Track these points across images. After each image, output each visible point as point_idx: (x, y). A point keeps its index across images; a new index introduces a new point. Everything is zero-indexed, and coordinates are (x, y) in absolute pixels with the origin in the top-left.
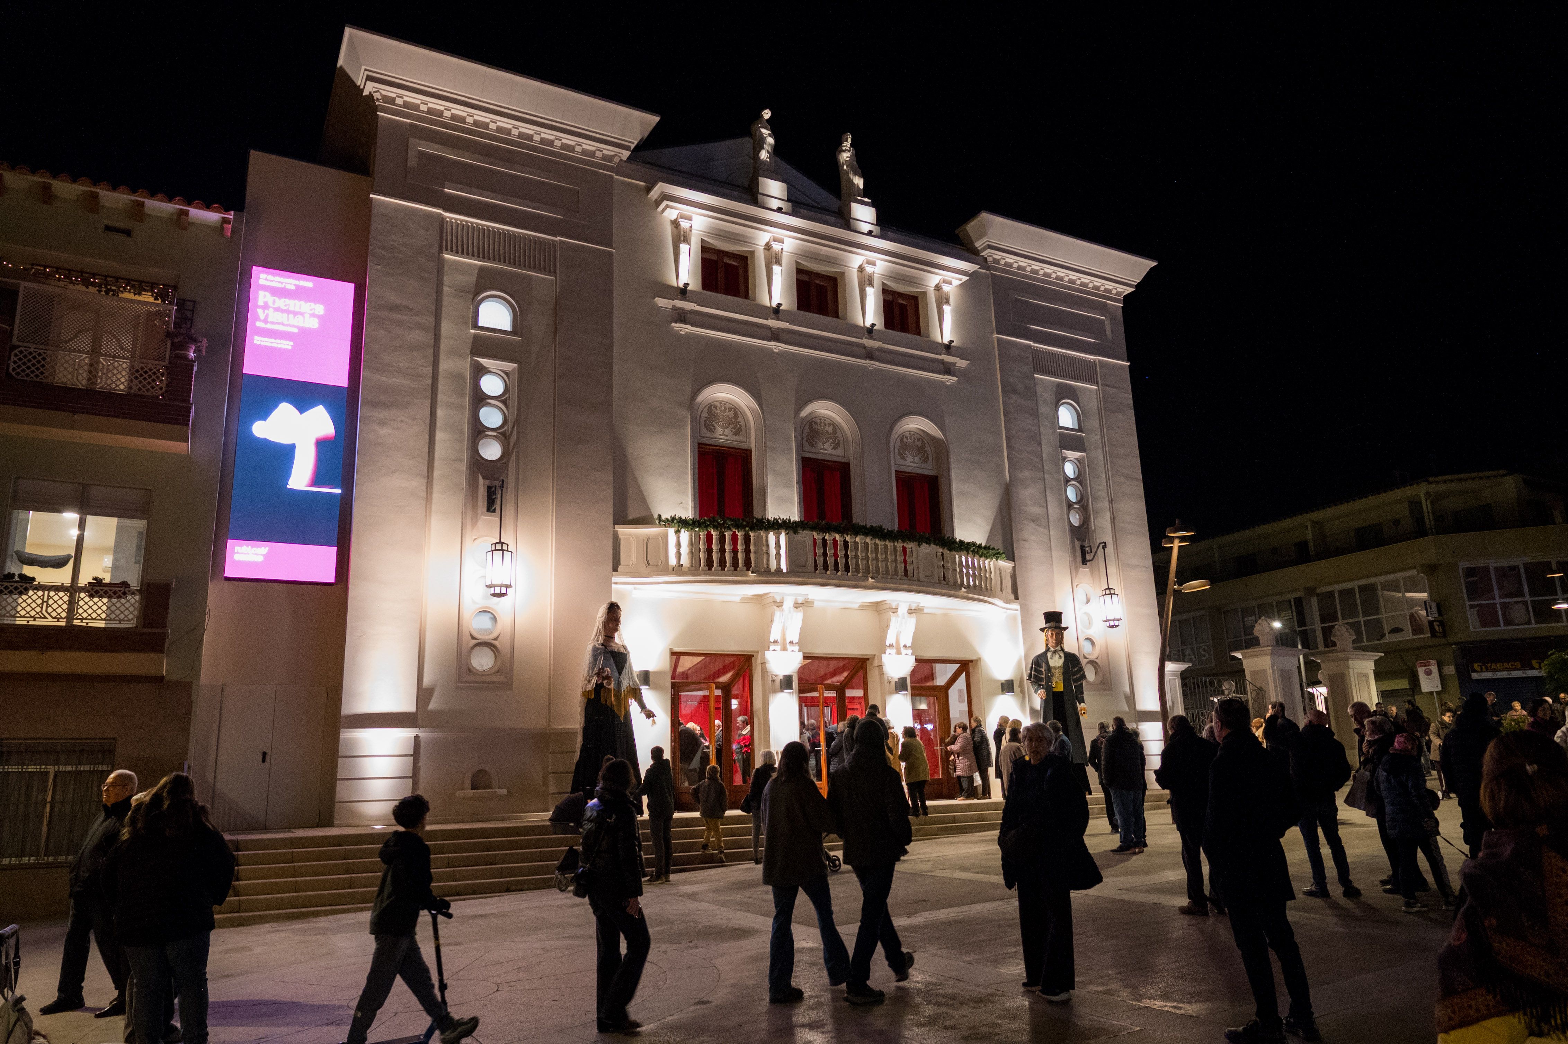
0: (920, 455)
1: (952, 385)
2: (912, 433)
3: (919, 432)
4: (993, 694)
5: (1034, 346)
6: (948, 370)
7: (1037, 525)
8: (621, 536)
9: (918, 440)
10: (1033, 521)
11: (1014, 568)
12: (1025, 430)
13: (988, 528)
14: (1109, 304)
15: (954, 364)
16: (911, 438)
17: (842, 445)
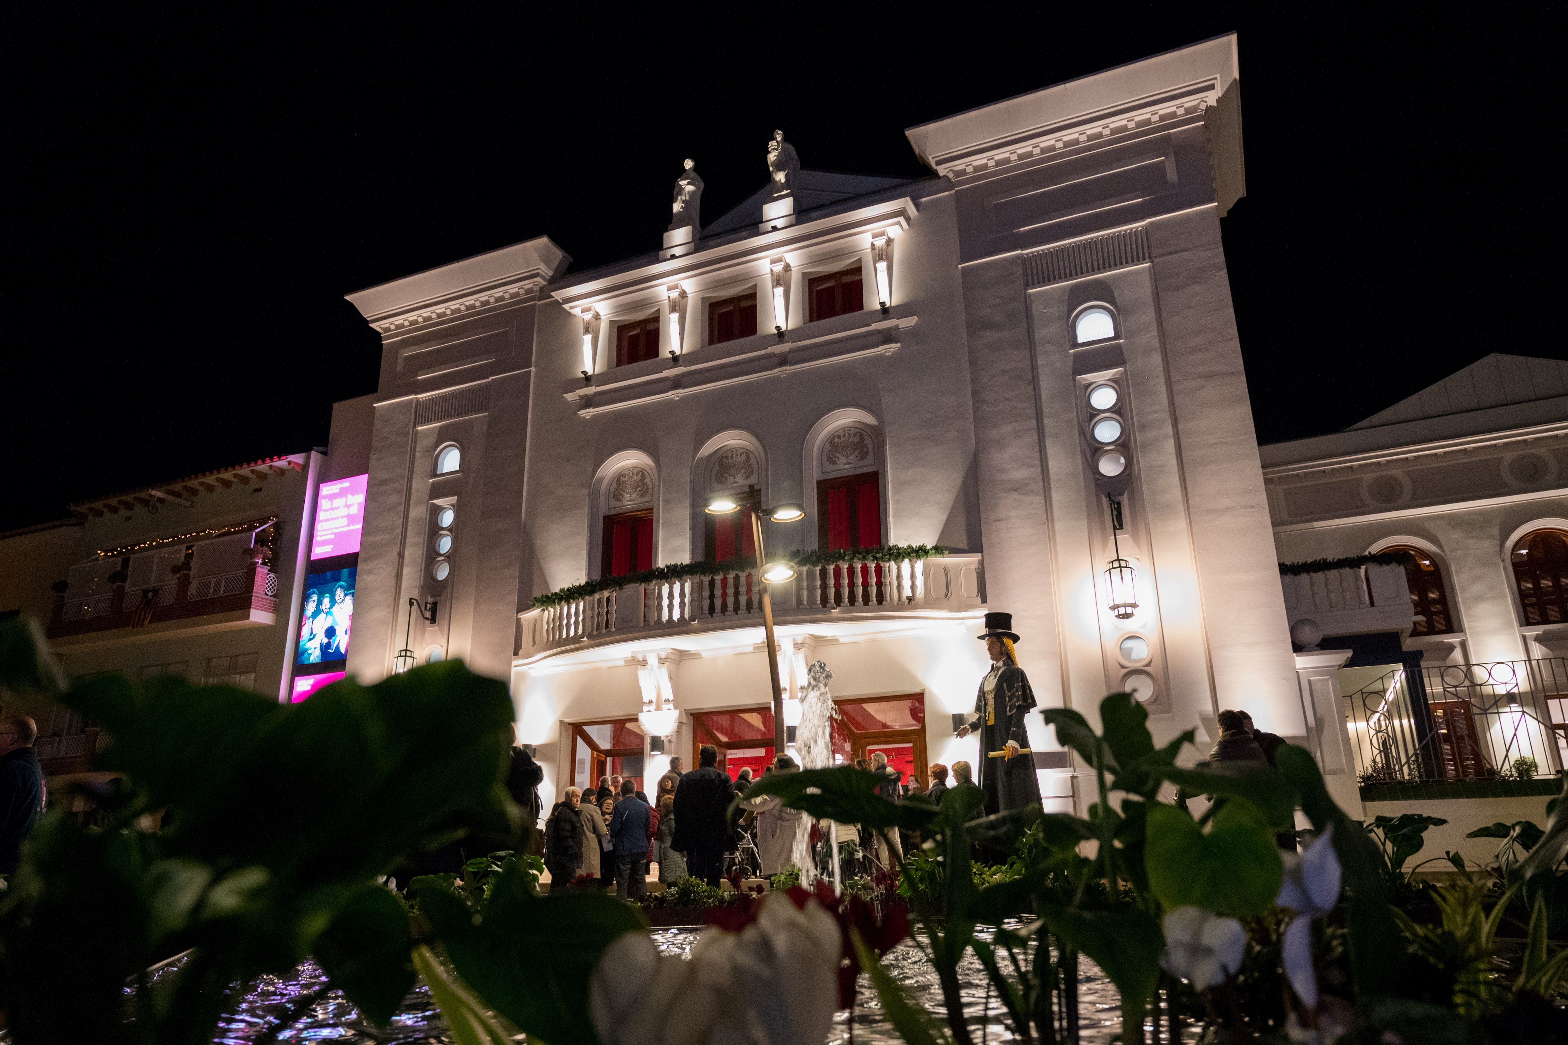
0: (858, 451)
1: (894, 353)
2: (846, 430)
3: (856, 425)
4: (943, 736)
5: (1027, 254)
6: (887, 337)
7: (1023, 494)
8: (523, 622)
9: (855, 434)
10: (1015, 490)
11: (982, 563)
12: (1004, 372)
13: (944, 517)
14: (1175, 133)
15: (897, 328)
16: (844, 436)
17: (755, 471)
